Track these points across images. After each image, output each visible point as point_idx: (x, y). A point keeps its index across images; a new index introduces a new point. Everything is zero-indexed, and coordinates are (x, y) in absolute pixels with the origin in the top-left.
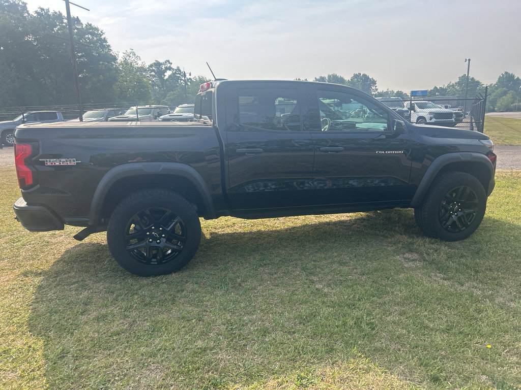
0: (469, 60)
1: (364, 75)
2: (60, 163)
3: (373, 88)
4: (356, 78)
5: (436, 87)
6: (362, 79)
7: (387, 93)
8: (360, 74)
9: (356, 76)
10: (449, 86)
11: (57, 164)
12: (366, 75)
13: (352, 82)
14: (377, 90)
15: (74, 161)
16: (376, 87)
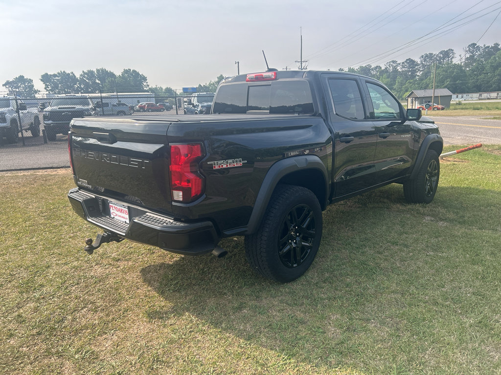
0: (238, 63)
1: (134, 71)
2: (227, 165)
3: (144, 84)
4: (127, 73)
5: (200, 85)
6: (132, 75)
7: (156, 89)
8: (130, 70)
9: (126, 72)
10: (210, 84)
11: (225, 166)
12: (136, 71)
13: (122, 77)
14: (148, 86)
15: (240, 161)
16: (147, 83)
